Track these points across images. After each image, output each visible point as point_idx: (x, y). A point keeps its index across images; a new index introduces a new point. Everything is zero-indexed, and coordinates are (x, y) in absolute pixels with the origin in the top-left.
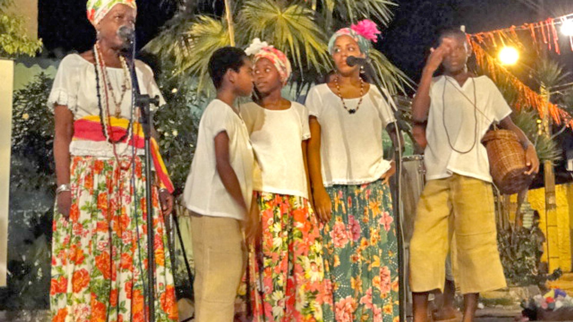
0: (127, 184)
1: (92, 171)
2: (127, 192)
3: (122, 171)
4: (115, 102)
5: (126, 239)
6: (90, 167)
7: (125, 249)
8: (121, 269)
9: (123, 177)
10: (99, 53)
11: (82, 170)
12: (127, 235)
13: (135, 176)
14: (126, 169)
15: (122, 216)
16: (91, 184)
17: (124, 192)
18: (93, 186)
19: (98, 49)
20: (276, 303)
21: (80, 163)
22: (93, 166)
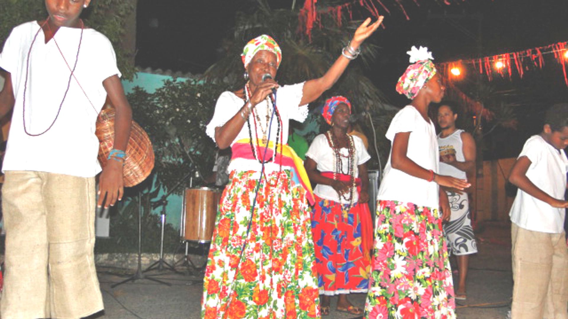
0: (276, 198)
1: (248, 190)
2: (276, 205)
3: (271, 188)
4: (263, 131)
5: (277, 246)
6: (245, 186)
7: (276, 255)
8: (273, 272)
9: (272, 192)
10: (248, 91)
11: (238, 190)
12: (277, 243)
13: (284, 191)
14: (275, 186)
15: (273, 226)
16: (247, 201)
17: (274, 205)
18: (249, 202)
19: (248, 88)
20: (437, 308)
21: (236, 183)
22: (247, 185)
